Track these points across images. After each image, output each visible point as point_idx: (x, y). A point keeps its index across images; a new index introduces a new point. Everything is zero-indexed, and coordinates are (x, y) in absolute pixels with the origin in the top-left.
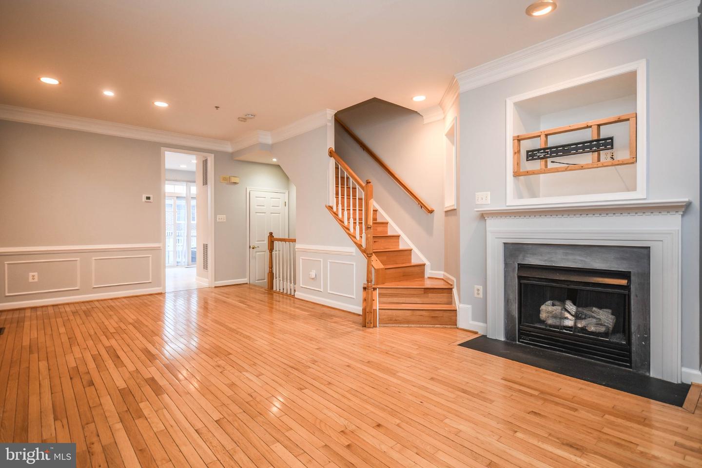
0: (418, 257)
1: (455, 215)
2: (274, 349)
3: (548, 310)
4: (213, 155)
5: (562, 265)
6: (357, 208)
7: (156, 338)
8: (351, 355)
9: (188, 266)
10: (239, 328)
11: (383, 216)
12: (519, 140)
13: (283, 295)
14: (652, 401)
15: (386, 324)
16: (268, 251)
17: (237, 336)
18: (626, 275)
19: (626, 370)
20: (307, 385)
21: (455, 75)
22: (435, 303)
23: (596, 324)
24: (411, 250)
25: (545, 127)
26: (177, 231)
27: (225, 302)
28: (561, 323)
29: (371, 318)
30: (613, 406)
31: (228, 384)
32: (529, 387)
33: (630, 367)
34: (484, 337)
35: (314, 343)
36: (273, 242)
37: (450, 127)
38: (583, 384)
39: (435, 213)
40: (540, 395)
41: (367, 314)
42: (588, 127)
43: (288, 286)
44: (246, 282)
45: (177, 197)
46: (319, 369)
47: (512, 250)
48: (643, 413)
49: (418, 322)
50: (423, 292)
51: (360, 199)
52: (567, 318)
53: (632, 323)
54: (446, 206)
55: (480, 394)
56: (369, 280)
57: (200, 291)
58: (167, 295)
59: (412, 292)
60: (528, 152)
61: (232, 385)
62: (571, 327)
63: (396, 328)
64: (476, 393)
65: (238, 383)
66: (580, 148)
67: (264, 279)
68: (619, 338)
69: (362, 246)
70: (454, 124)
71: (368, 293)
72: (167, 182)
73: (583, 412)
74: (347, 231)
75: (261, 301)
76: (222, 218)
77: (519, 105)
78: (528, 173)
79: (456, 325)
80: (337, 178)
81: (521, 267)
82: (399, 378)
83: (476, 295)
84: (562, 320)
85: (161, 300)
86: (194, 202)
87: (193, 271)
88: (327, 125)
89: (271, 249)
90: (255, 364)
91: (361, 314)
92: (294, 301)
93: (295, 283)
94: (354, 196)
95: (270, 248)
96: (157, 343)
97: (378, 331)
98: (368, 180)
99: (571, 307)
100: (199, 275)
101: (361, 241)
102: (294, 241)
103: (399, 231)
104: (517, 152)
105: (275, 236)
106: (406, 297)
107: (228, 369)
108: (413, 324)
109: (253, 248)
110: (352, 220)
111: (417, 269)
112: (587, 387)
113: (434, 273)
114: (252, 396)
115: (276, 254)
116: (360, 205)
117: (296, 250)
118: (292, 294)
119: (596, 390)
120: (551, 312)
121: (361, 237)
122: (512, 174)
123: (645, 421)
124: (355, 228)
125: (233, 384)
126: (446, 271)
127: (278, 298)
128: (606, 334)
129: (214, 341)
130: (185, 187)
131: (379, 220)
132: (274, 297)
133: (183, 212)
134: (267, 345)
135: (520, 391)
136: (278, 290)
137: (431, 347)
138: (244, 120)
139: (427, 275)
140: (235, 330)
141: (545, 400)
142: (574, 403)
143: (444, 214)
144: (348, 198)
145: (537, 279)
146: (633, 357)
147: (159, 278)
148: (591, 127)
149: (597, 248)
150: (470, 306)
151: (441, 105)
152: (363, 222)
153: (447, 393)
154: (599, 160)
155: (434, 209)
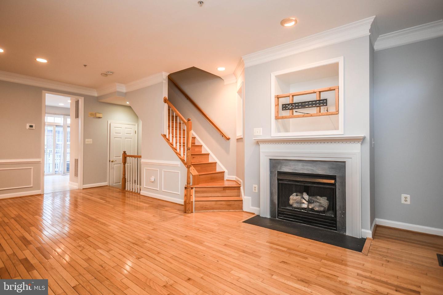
0: (220, 167)
1: (242, 141)
2: (122, 231)
3: (294, 198)
4: (83, 98)
5: (301, 172)
6: (182, 136)
7: (32, 228)
8: (175, 232)
9: (64, 174)
10: (98, 218)
11: (199, 141)
12: (278, 98)
13: (132, 193)
14: (347, 250)
15: (199, 210)
16: (123, 163)
17: (96, 223)
18: (333, 177)
19: (333, 232)
20: (143, 255)
21: (242, 57)
22: (230, 196)
23: (319, 206)
24: (216, 163)
25: (293, 91)
26: (56, 149)
27: (89, 199)
28: (300, 206)
29: (190, 207)
30: (326, 254)
31: (85, 259)
32: (282, 246)
33: (336, 230)
34: (258, 216)
35: (150, 225)
36: (126, 157)
37: (240, 88)
38: (312, 242)
39: (231, 139)
40: (288, 251)
41: (187, 204)
42: (314, 92)
43: (135, 187)
44: (106, 185)
45: (56, 126)
46: (152, 243)
47: (274, 163)
48: (342, 257)
49: (219, 209)
50: (222, 190)
51: (184, 130)
52: (304, 203)
53: (337, 205)
54: (237, 136)
55: (253, 253)
56: (188, 183)
57: (72, 192)
58: (45, 195)
59: (215, 189)
60: (283, 105)
61: (88, 260)
62: (306, 208)
63: (205, 213)
64: (251, 252)
65: (93, 257)
66: (310, 104)
67: (120, 183)
68: (331, 214)
69: (184, 160)
70: (242, 86)
71: (187, 191)
72: (46, 115)
73: (311, 259)
74: (175, 151)
75: (117, 198)
76: (89, 141)
77: (278, 77)
78: (283, 118)
79: (242, 210)
80: (169, 116)
81: (280, 173)
82: (205, 246)
83: (254, 191)
84: (301, 204)
85: (39, 199)
86: (69, 129)
87: (68, 177)
88: (163, 82)
89: (125, 162)
90: (107, 243)
91: (183, 204)
92: (140, 197)
93: (140, 185)
94: (180, 128)
95: (123, 162)
96: (32, 232)
97: (194, 215)
98: (188, 119)
99: (306, 196)
100: (71, 180)
101: (184, 157)
102: (140, 157)
103: (209, 151)
104: (277, 105)
105: (128, 154)
106: (212, 193)
107: (86, 248)
108: (216, 210)
109: (112, 162)
110: (178, 144)
111: (219, 174)
112: (313, 244)
113: (230, 177)
114: (102, 266)
115: (128, 166)
116: (184, 134)
117: (142, 163)
118: (139, 192)
119: (318, 245)
120: (295, 200)
121: (184, 155)
122: (274, 118)
123: (342, 262)
124: (180, 149)
125: (90, 258)
126: (237, 175)
127: (128, 195)
128: (324, 212)
129: (79, 228)
130: (63, 119)
131: (196, 144)
132: (126, 195)
133: (61, 137)
134: (117, 229)
135: (277, 249)
136: (129, 190)
137: (226, 224)
138: (106, 75)
139: (226, 178)
140: (95, 219)
141: (290, 253)
142: (306, 254)
143: (236, 141)
144: (176, 130)
145: (287, 181)
146: (337, 224)
147: (39, 183)
148: (316, 92)
149: (319, 162)
150: (250, 198)
151: (234, 74)
152: (186, 145)
153: (233, 254)
154: (320, 112)
155: (230, 137)
